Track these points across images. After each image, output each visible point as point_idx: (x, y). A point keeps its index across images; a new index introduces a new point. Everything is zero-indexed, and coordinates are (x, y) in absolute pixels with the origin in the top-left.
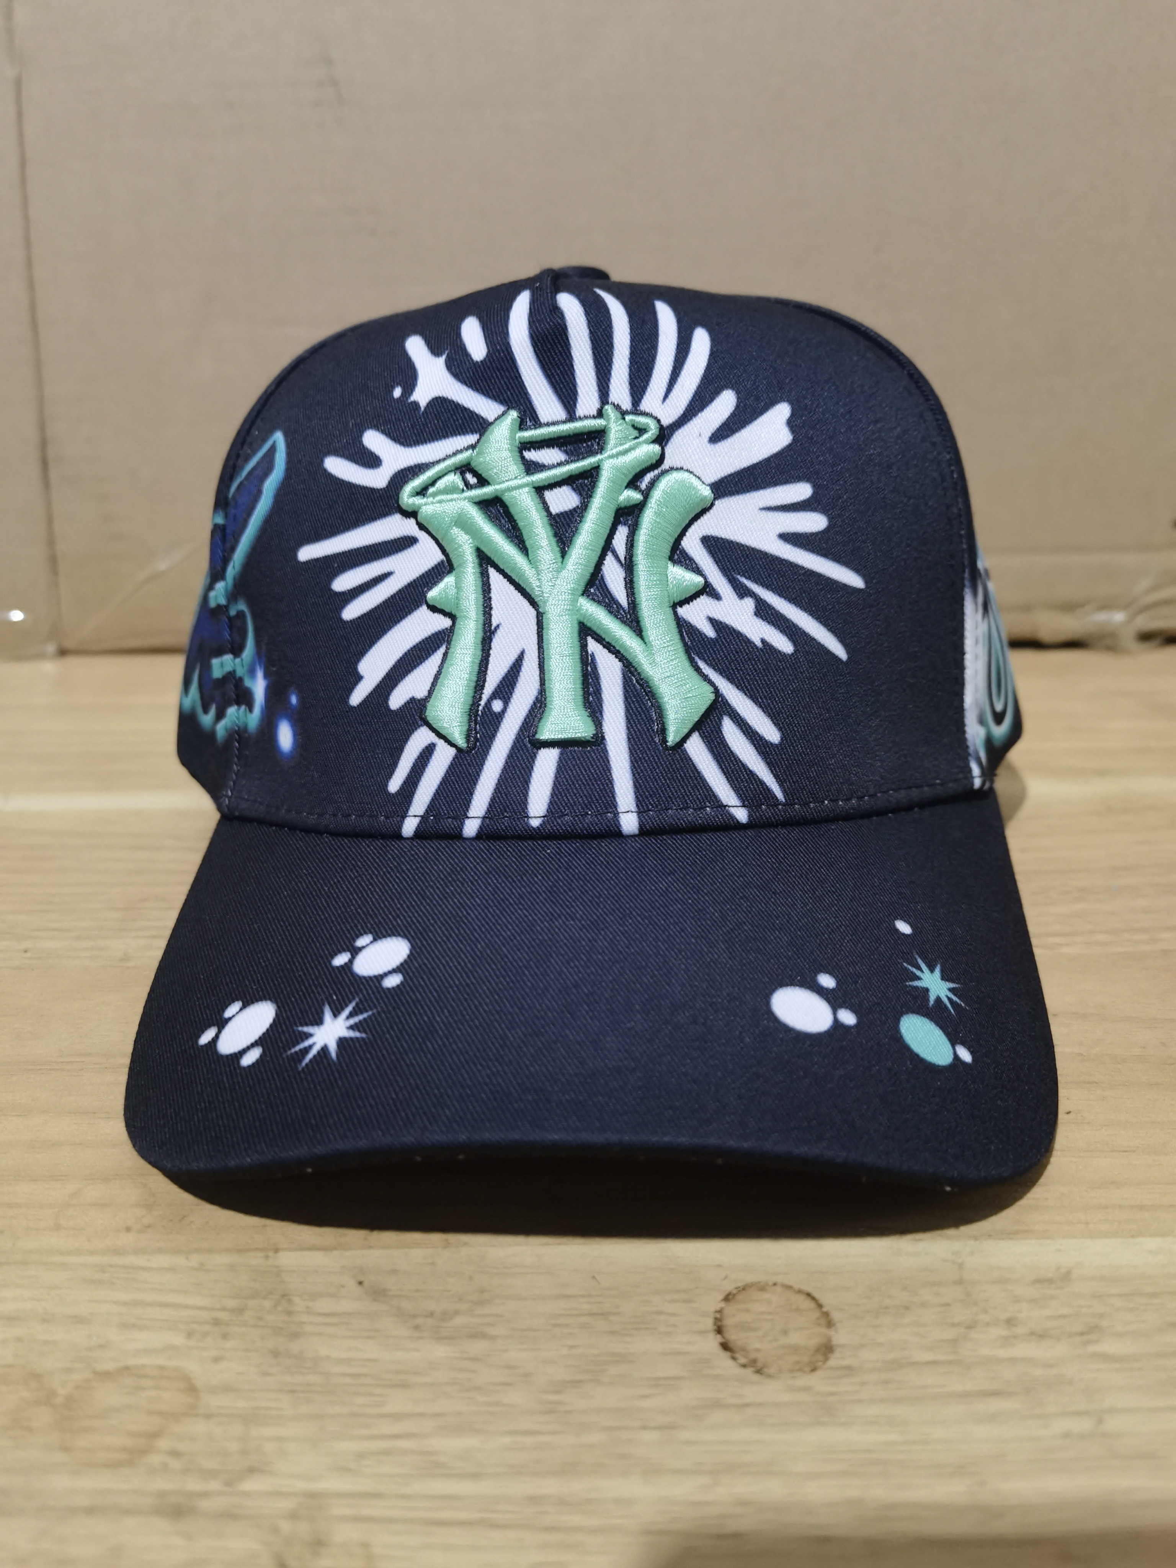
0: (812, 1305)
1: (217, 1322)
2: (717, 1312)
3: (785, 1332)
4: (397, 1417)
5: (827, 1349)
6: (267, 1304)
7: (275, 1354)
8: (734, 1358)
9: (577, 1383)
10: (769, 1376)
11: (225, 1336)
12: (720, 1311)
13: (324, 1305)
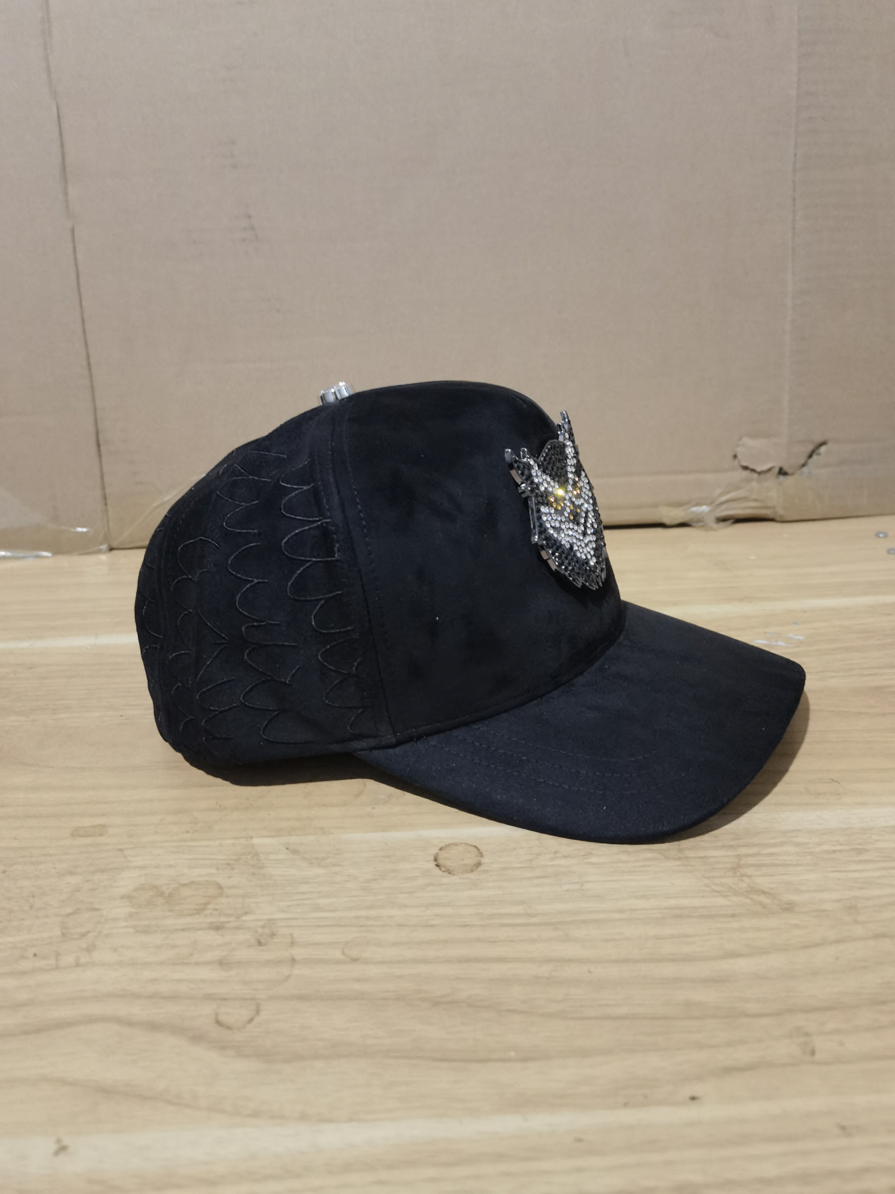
0: (476, 850)
1: (229, 864)
2: (436, 854)
3: (463, 859)
4: (303, 893)
5: (479, 864)
6: (249, 857)
7: (254, 874)
8: (440, 869)
9: (375, 880)
10: (453, 874)
11: (233, 869)
12: (437, 854)
13: (272, 857)
